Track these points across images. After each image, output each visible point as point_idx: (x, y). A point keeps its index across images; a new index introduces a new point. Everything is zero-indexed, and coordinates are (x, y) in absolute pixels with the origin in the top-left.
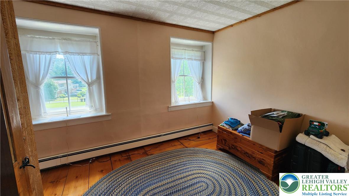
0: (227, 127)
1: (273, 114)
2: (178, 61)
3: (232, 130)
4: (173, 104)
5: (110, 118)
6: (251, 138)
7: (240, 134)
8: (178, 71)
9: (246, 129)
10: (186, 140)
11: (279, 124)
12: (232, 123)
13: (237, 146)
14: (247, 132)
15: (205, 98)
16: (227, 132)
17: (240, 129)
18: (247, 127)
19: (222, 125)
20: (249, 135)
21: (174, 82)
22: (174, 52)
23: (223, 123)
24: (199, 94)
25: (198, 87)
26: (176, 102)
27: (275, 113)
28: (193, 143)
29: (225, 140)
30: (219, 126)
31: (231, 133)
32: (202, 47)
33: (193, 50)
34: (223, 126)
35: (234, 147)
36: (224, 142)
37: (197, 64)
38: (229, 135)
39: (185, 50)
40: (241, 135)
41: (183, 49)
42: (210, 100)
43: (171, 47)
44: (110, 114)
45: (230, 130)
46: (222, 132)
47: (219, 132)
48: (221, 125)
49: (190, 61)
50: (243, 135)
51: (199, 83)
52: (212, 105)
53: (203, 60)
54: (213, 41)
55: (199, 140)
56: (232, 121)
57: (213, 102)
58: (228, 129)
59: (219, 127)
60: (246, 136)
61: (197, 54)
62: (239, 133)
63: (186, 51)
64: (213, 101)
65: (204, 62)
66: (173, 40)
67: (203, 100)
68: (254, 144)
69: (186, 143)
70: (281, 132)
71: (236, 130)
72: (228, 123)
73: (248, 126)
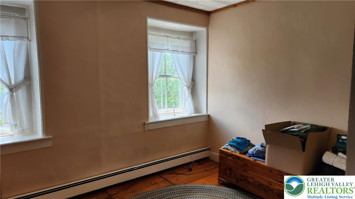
0: (232, 150)
1: (293, 128)
2: (158, 54)
3: (240, 153)
4: (152, 119)
5: (50, 144)
6: (266, 163)
7: (252, 159)
8: (158, 68)
9: (258, 150)
10: (171, 174)
11: (301, 140)
12: (238, 144)
13: (248, 176)
14: (260, 154)
15: (197, 110)
16: (233, 157)
17: (251, 151)
18: (260, 149)
19: (226, 147)
20: (264, 159)
21: (152, 85)
22: (153, 39)
23: (227, 144)
24: (189, 104)
25: (187, 92)
26: (155, 116)
27: (295, 126)
28: (183, 178)
29: (230, 170)
30: (221, 149)
31: (238, 158)
32: (192, 34)
33: (179, 38)
34: (227, 149)
35: (243, 178)
36: (228, 172)
37: (184, 59)
38: (235, 162)
39: (168, 37)
40: (253, 160)
41: (165, 36)
42: (204, 113)
43: (149, 32)
44: (51, 137)
45: (238, 153)
46: (226, 158)
47: (220, 157)
48: (224, 148)
49: (175, 54)
50: (255, 160)
51: (188, 88)
52: (208, 120)
53: (195, 53)
54: (208, 26)
55: (191, 173)
56: (239, 141)
57: (209, 116)
58: (233, 153)
59: (221, 152)
60: (259, 161)
61: (186, 44)
62: (250, 157)
63: (169, 39)
64: (209, 113)
65: (194, 56)
66: (151, 22)
67: (195, 113)
68: (271, 171)
69: (172, 178)
70: (304, 151)
71: (245, 153)
72: (233, 144)
73: (261, 146)
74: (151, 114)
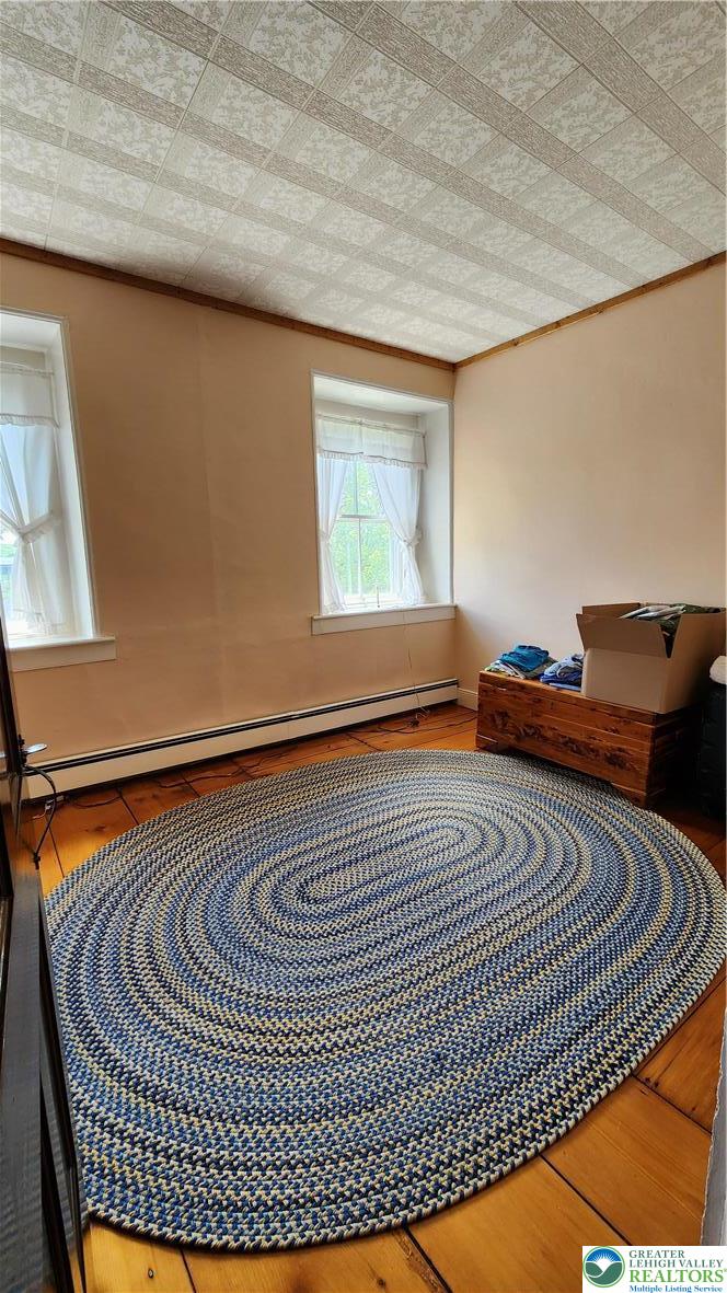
0: (509, 671)
1: (647, 611)
2: (339, 462)
3: (526, 678)
4: (328, 609)
5: (110, 654)
6: (583, 693)
7: (551, 687)
8: (339, 498)
9: (567, 667)
10: (373, 732)
11: (663, 635)
12: (523, 658)
13: (541, 726)
14: (571, 676)
15: (428, 592)
16: (511, 686)
17: (548, 671)
18: (572, 664)
19: (494, 666)
20: (580, 685)
21: (328, 535)
22: (327, 430)
23: (498, 662)
24: (411, 580)
25: (407, 556)
26: (335, 605)
27: (650, 608)
28: (398, 738)
29: (504, 715)
30: (485, 672)
31: (522, 687)
32: (415, 419)
33: (386, 428)
34: (497, 671)
35: (530, 732)
36: (499, 722)
37: (400, 478)
38: (515, 696)
39: (361, 424)
40: (554, 689)
41: (353, 422)
42: (446, 601)
43: (317, 411)
44: (113, 638)
45: (521, 678)
46: (494, 691)
47: (482, 691)
48: (490, 671)
49: (378, 465)
50: (559, 689)
51: (409, 545)
52: (453, 617)
53: (422, 464)
54: (453, 399)
55: (416, 729)
56: (524, 652)
57: (456, 607)
58: (512, 679)
59: (483, 676)
60: (568, 690)
61: (403, 442)
62: (547, 683)
63: (364, 429)
64: (456, 602)
65: (422, 471)
66: (323, 385)
67: (425, 601)
69: (376, 739)
70: (669, 654)
71: (537, 678)
72: (510, 659)
73: (574, 659)
74: (326, 600)
